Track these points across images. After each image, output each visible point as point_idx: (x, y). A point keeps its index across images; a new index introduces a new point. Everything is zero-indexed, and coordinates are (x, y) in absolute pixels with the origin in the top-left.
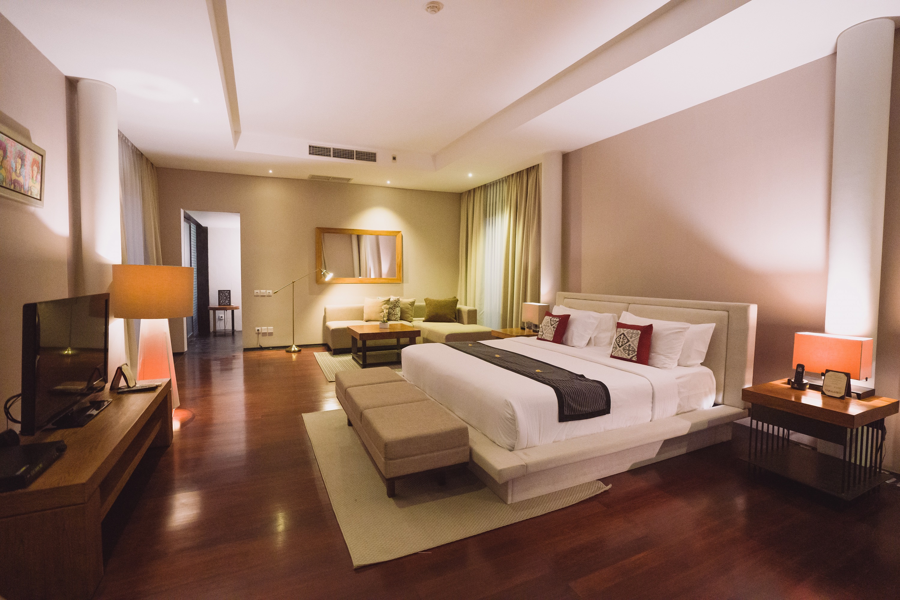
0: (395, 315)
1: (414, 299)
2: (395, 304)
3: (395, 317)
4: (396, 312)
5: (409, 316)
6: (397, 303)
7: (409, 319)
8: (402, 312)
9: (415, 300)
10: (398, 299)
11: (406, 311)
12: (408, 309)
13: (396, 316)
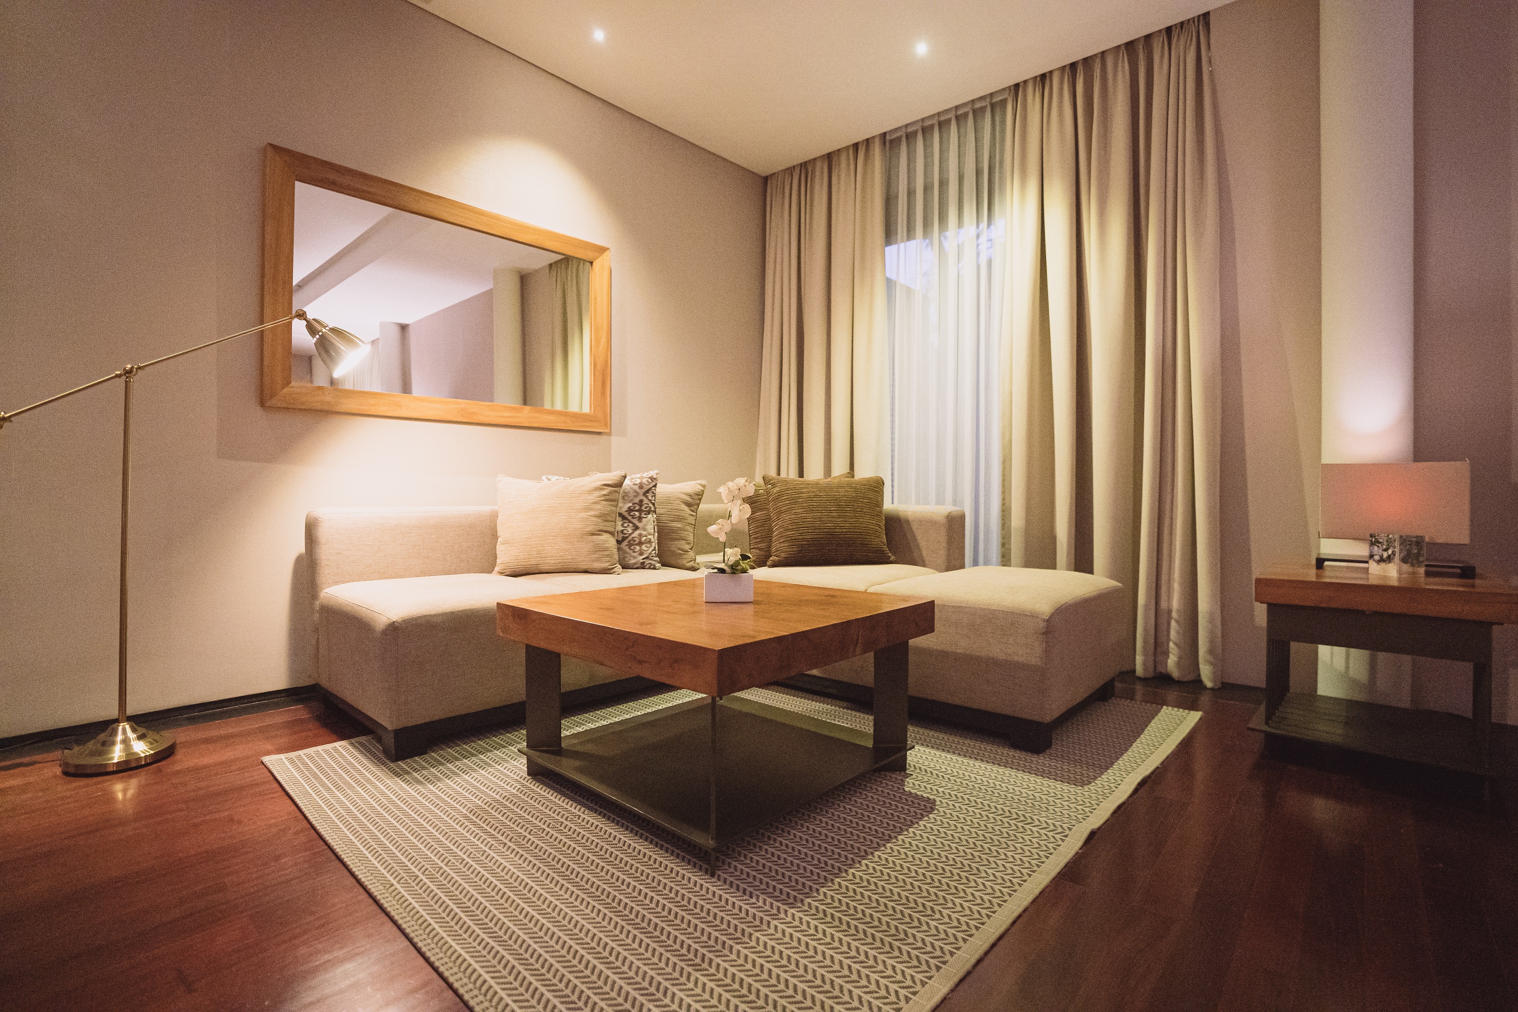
0: (640, 543)
1: (699, 482)
2: (641, 501)
3: (641, 554)
4: (644, 533)
5: (687, 547)
6: (650, 495)
7: (685, 562)
8: (665, 534)
9: (704, 486)
10: (652, 479)
11: (673, 531)
12: (680, 519)
13: (644, 547)
